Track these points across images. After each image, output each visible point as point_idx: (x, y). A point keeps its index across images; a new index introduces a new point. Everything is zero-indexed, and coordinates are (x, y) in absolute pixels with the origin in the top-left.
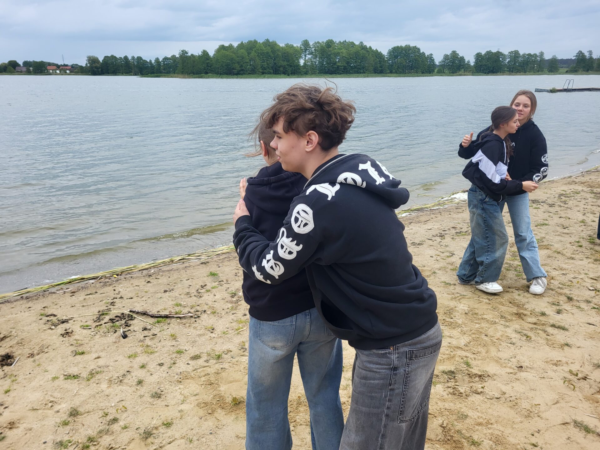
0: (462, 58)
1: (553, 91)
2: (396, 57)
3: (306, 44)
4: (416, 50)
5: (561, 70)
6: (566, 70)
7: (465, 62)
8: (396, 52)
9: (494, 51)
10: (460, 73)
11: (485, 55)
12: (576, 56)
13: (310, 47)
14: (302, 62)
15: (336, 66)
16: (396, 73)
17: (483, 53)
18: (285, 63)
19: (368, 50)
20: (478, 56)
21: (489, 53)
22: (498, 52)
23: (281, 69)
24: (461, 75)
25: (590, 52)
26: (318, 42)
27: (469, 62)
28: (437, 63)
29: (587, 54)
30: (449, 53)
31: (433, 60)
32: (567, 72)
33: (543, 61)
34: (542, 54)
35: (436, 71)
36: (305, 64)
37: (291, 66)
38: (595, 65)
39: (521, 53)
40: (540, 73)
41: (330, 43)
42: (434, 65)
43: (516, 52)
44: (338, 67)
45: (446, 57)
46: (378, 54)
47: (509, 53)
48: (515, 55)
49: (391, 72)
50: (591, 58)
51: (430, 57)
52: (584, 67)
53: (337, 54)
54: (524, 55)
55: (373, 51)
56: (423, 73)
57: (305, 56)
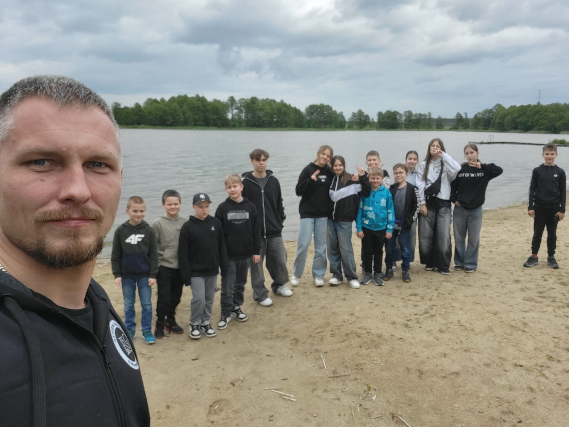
0: (367, 117)
2: (312, 114)
3: (232, 99)
4: (329, 108)
5: (446, 127)
6: (450, 127)
7: (369, 119)
8: (313, 109)
9: (393, 110)
10: (367, 128)
11: (386, 113)
12: (456, 116)
13: (236, 103)
14: (230, 116)
15: (261, 121)
16: (314, 127)
17: (384, 112)
18: (215, 117)
19: (288, 107)
20: (380, 114)
21: (388, 112)
22: (395, 112)
23: (212, 122)
24: (368, 130)
25: (466, 114)
26: (243, 99)
27: (373, 119)
28: (347, 120)
29: (464, 116)
30: (356, 111)
31: (343, 117)
32: (451, 129)
33: (431, 120)
34: (430, 114)
35: (347, 126)
36: (233, 118)
37: (220, 119)
38: (471, 124)
39: (414, 113)
40: (430, 129)
41: (254, 100)
42: (345, 122)
43: (410, 112)
44: (264, 121)
45: (354, 115)
46: (297, 111)
47: (404, 112)
48: (409, 114)
49: (309, 127)
50: (467, 119)
51: (341, 115)
52: (463, 126)
53: (262, 110)
54: (416, 115)
55: (292, 108)
56: (336, 128)
57: (232, 110)
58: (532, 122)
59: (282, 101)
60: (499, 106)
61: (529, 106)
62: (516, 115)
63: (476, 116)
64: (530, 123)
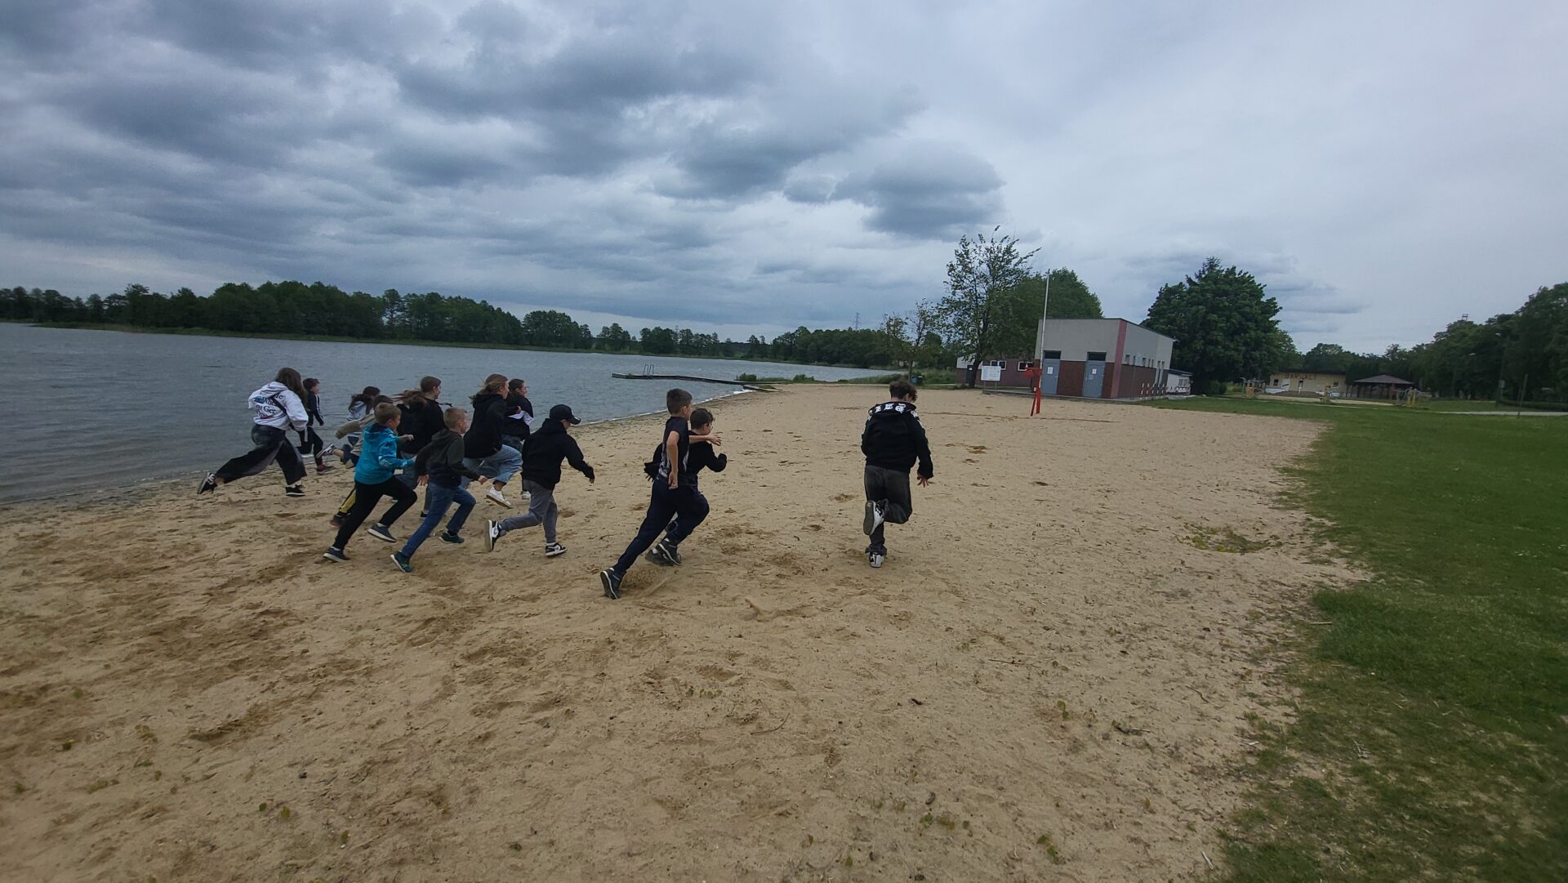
0: (626, 333)
1: (629, 377)
2: (536, 325)
3: (393, 295)
4: (565, 318)
5: (737, 355)
7: (629, 338)
8: (537, 318)
9: (665, 328)
10: (625, 351)
13: (400, 301)
14: (385, 320)
15: (443, 331)
16: (538, 345)
18: (353, 320)
19: (496, 313)
20: (645, 331)
22: (668, 330)
24: (625, 354)
25: (762, 337)
26: (414, 295)
27: (634, 338)
28: (594, 338)
29: (760, 339)
30: (609, 326)
31: (589, 333)
32: (742, 358)
33: (717, 343)
34: (715, 335)
35: (594, 346)
36: (391, 323)
37: (365, 326)
38: (769, 353)
39: (694, 333)
40: (714, 357)
41: (433, 298)
42: (591, 340)
43: (688, 331)
44: (448, 332)
45: (605, 329)
46: (509, 318)
47: (681, 332)
48: (687, 334)
49: (532, 344)
50: (764, 344)
51: (585, 328)
52: (758, 354)
53: (444, 315)
54: (697, 336)
55: (503, 315)
56: (576, 348)
57: (392, 312)
58: (839, 353)
59: (484, 302)
60: (803, 330)
61: (837, 331)
62: (820, 342)
63: (775, 341)
64: (835, 354)
